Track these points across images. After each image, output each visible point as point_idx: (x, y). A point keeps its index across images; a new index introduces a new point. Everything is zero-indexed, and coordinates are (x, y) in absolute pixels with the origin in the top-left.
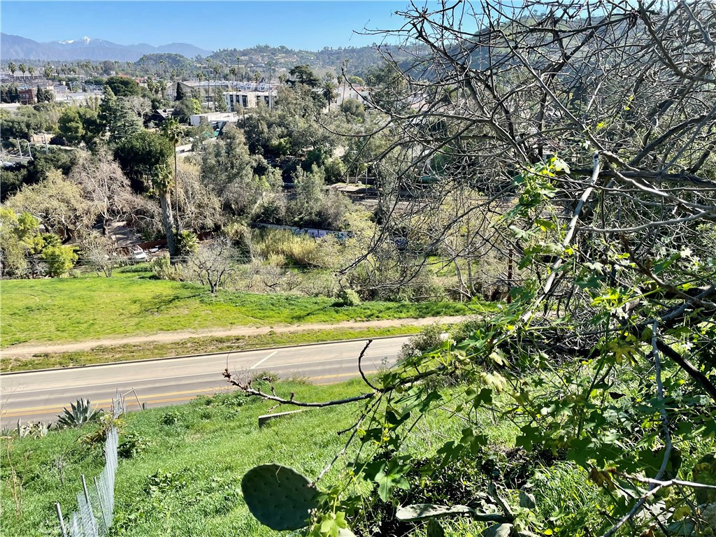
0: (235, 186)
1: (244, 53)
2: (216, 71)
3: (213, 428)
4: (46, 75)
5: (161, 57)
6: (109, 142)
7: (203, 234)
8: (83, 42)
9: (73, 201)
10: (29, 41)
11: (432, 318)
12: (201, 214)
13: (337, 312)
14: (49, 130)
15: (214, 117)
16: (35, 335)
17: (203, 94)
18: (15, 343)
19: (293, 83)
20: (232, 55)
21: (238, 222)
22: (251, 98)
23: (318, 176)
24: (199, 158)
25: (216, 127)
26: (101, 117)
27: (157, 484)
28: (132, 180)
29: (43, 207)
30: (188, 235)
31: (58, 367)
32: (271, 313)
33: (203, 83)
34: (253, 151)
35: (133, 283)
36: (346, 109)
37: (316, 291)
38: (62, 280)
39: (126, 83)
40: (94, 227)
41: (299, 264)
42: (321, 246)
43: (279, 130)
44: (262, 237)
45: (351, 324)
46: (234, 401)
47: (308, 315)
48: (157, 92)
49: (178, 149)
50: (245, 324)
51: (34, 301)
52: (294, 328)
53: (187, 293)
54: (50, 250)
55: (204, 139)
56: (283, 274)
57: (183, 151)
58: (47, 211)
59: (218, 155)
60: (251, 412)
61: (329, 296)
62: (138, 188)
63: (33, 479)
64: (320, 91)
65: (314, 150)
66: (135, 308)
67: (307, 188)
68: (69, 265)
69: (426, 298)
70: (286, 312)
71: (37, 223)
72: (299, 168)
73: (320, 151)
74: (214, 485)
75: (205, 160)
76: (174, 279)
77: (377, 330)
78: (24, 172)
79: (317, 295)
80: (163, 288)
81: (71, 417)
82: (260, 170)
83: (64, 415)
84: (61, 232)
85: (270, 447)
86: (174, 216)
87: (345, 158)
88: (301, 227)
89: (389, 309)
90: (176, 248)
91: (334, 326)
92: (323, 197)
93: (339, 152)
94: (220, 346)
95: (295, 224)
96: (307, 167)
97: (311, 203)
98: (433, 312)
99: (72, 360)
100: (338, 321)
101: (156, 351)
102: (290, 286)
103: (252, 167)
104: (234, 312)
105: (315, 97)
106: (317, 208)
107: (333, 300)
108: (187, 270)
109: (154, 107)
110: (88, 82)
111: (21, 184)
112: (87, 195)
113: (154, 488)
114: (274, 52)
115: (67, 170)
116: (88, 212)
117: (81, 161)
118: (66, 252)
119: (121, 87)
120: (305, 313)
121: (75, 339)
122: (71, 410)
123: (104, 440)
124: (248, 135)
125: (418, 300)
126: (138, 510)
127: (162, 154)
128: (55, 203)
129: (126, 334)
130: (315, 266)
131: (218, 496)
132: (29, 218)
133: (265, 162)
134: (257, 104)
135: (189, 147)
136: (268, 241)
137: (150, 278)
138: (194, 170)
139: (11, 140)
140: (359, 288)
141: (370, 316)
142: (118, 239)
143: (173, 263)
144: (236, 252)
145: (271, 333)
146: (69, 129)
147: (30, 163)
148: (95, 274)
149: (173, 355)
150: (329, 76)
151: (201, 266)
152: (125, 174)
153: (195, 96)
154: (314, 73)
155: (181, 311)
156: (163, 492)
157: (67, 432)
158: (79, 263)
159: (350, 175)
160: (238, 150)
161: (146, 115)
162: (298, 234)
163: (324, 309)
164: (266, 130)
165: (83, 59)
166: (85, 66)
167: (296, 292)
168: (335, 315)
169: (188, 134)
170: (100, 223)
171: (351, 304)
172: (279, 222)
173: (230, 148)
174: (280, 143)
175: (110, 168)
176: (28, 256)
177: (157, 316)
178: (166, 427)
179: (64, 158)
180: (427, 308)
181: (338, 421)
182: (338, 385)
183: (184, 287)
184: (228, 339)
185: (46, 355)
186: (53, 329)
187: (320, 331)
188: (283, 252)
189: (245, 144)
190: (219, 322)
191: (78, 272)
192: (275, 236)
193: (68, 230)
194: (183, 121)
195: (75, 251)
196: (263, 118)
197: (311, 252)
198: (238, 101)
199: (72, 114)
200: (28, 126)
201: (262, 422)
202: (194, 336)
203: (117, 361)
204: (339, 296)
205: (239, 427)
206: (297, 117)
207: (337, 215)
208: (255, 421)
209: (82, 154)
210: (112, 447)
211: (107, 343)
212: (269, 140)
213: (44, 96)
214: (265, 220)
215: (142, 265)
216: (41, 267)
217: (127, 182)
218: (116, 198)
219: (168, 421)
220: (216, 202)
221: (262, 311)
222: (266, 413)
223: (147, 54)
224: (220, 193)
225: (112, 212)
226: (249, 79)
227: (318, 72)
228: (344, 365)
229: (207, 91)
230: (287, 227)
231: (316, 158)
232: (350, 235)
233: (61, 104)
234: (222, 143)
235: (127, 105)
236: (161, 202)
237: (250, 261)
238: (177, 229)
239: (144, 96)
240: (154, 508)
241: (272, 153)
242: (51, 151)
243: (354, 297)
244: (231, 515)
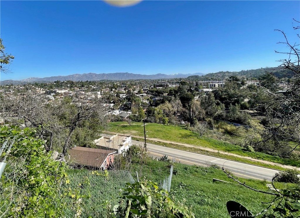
0: (210, 108)
1: (215, 74)
2: (207, 79)
3: (198, 176)
4: (168, 81)
5: (193, 76)
6: (179, 96)
7: (199, 120)
8: (176, 74)
9: (170, 108)
10: (166, 75)
11: (291, 166)
12: (199, 114)
13: (244, 152)
14: (167, 92)
15: (205, 90)
16: (158, 137)
17: (203, 84)
18: (155, 137)
19: (230, 81)
20: (212, 75)
21: (209, 117)
22: (217, 85)
23: (237, 107)
24: (200, 100)
25: (205, 93)
26: (178, 90)
27: (182, 186)
28: (183, 104)
29: (164, 109)
30: (195, 120)
31: (162, 145)
32: (219, 146)
33: (203, 82)
34: (216, 99)
35: (180, 129)
36: (250, 87)
37: (235, 143)
38: (165, 125)
39: (184, 82)
40: (173, 114)
41: (230, 133)
42: (238, 129)
43: (225, 93)
44: (217, 123)
45: (250, 158)
46: (205, 170)
47: (232, 150)
48: (191, 84)
49: (195, 97)
50: (210, 148)
51: (160, 129)
52: (226, 153)
53: (194, 135)
54: (164, 118)
55: (202, 95)
56: (224, 135)
57: (196, 98)
58: (164, 110)
59: (206, 99)
60: (210, 176)
61: (240, 146)
62: (184, 106)
63: (154, 171)
64: (240, 82)
65: (237, 99)
66: (180, 136)
67: (234, 111)
68: (167, 122)
69: (288, 158)
70: (224, 147)
71: (162, 112)
72: (231, 104)
73: (239, 99)
74: (198, 194)
75: (202, 101)
76: (191, 130)
77: (262, 164)
78: (161, 101)
79: (236, 145)
80: (187, 132)
81: (163, 159)
82: (218, 104)
83: (162, 158)
84: (166, 114)
85: (216, 190)
86: (192, 114)
87: (249, 102)
88: (231, 122)
89: (268, 157)
90: (192, 123)
91: (242, 157)
92: (239, 113)
93: (246, 100)
94: (202, 152)
95: (229, 121)
96: (234, 104)
97: (235, 115)
98: (292, 164)
99: (165, 145)
100: (244, 156)
101: (184, 148)
102: (226, 140)
103: (215, 103)
104: (207, 143)
105: (238, 84)
106: (237, 116)
107: (242, 148)
108: (195, 129)
109: (190, 88)
110: (176, 83)
111: (160, 104)
112: (173, 107)
113: (181, 186)
114: (225, 73)
115: (169, 101)
116: (172, 111)
117: (173, 99)
118: (167, 119)
119: (183, 83)
120: (231, 149)
121: (166, 140)
122: (163, 157)
123: (170, 168)
124: (215, 95)
125: (284, 157)
126: (176, 191)
127: (191, 98)
128: (166, 108)
129: (177, 142)
130: (235, 135)
131: (199, 198)
132: (161, 111)
133: (220, 102)
134: (218, 86)
135: (198, 97)
136: (219, 124)
137: (185, 129)
138: (199, 103)
139: (160, 94)
140: (254, 146)
141: (259, 157)
142: (178, 118)
143: (190, 126)
144: (209, 126)
145: (218, 153)
146: (171, 92)
147: (163, 99)
148: (172, 125)
149: (188, 151)
150: (244, 78)
151: (198, 128)
152: (182, 103)
153: (201, 85)
154: (238, 77)
155: (192, 139)
156: (183, 189)
157: (162, 162)
158: (169, 122)
159: (251, 108)
160: (211, 98)
161: (188, 89)
162: (229, 124)
163: (238, 150)
164: (221, 93)
165: (176, 78)
166: (176, 79)
167: (227, 142)
168: (243, 153)
169: (198, 94)
170: (175, 114)
171: (250, 151)
172: (223, 119)
173: (209, 98)
174: (225, 97)
175: (178, 101)
176: (159, 119)
177: (185, 139)
178: (185, 170)
179: (169, 98)
180: (289, 162)
181: (244, 192)
182: (244, 179)
183: (193, 133)
184: (204, 151)
185: (160, 142)
186: (162, 136)
187: (236, 157)
188: (224, 128)
189: (214, 97)
190: (202, 145)
191: (169, 124)
192: (221, 123)
193: (168, 114)
194: (197, 91)
195: (169, 119)
196: (220, 90)
197: (234, 130)
198: (213, 86)
199: (172, 89)
200: (163, 92)
201: (214, 181)
202: (194, 147)
203: (174, 148)
204: (245, 147)
205: (206, 179)
206: (231, 90)
207: (245, 120)
208: (212, 179)
209: (173, 98)
210: (172, 170)
211: (173, 143)
212: (221, 96)
213: (167, 86)
214: (218, 118)
215: (183, 125)
216: (161, 122)
217: (182, 105)
218: (179, 108)
219: (186, 169)
220: (204, 112)
221: (215, 145)
222: (215, 178)
223: (190, 76)
224: (205, 109)
225: (178, 111)
226: (216, 80)
227: (239, 77)
228: (246, 172)
229: (204, 84)
230: (226, 121)
231: (237, 101)
232: (250, 127)
233: (170, 87)
234: (207, 96)
235: (184, 87)
236: (189, 110)
237: (213, 129)
238: (193, 117)
239: (188, 85)
240: (181, 192)
241: (222, 100)
242: (167, 97)
243: (251, 148)
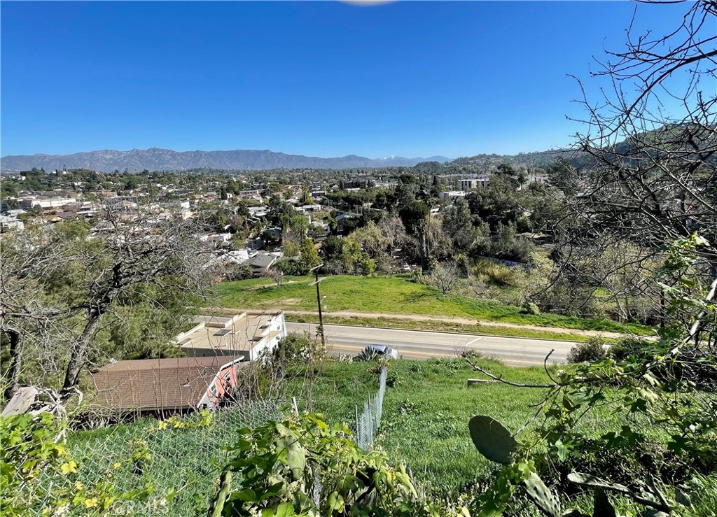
0: (461, 232)
1: (471, 159)
2: (455, 169)
3: (439, 380)
4: (373, 174)
5: (427, 163)
6: (397, 207)
7: (441, 259)
8: (391, 158)
9: (378, 237)
10: (367, 159)
11: (595, 331)
12: (441, 247)
13: (523, 317)
14: (371, 201)
15: (452, 194)
16: (352, 306)
17: (447, 181)
18: (344, 309)
19: (499, 174)
20: (464, 161)
21: (460, 252)
22: (474, 182)
23: (512, 228)
24: (442, 216)
25: (452, 200)
26: (395, 194)
27: (405, 408)
28: (407, 227)
29: (364, 239)
30: (433, 259)
31: (361, 325)
32: (479, 312)
33: (447, 176)
34: (472, 212)
35: (402, 283)
36: (534, 188)
37: (508, 301)
38: (368, 278)
39: (409, 177)
40: (386, 251)
41: (498, 282)
42: (513, 272)
43: (489, 201)
44: (476, 263)
45: (532, 327)
46: (453, 365)
47: (503, 316)
48: (423, 181)
49: (432, 211)
50: (462, 317)
51: (355, 288)
52: (493, 324)
53: (429, 292)
54: (364, 261)
55: (446, 205)
56: (488, 287)
57: (434, 212)
58: (365, 241)
59: (453, 214)
60: (461, 375)
61: (517, 306)
62: (409, 231)
63: (343, 387)
64: (516, 178)
65: (511, 212)
66: (402, 298)
67: (505, 235)
68: (372, 270)
69: (590, 316)
70: (488, 313)
71: (360, 246)
72: (500, 222)
73: (514, 212)
74: (438, 417)
75: (445, 217)
76: (423, 284)
77: (552, 334)
78: (358, 221)
79: (509, 304)
80: (417, 288)
81: (364, 356)
82: (476, 223)
83: (361, 353)
84: (370, 252)
85: (474, 401)
86: (426, 247)
87: (532, 217)
88: (500, 259)
89: (561, 320)
90: (426, 266)
91: (521, 327)
92: (515, 241)
93: (527, 214)
94: (446, 328)
95: (497, 257)
96: (505, 222)
97: (508, 244)
98: (596, 327)
99: (368, 323)
100: (524, 324)
101: (410, 325)
102: (492, 296)
103: (472, 221)
104: (456, 308)
105: (513, 181)
106: (511, 247)
107: (520, 309)
108: (431, 279)
109: (422, 189)
110: (391, 177)
111: (355, 228)
112: (385, 234)
113: (403, 410)
114: (489, 157)
115: (377, 221)
116: (384, 243)
117: (384, 217)
118: (371, 262)
119: (406, 179)
120: (501, 315)
121: (371, 311)
122: (364, 351)
123: (380, 373)
124: (471, 203)
125: (584, 317)
126: (394, 421)
127: (423, 213)
128: (369, 237)
129: (395, 312)
130: (508, 285)
131: (440, 425)
132: (357, 244)
133: (480, 218)
134: (477, 186)
135: (437, 210)
136: (479, 265)
137: (411, 281)
138: (439, 222)
139: (354, 205)
140: (539, 303)
141: (546, 323)
142: (397, 258)
143: (423, 274)
144: (459, 271)
145: (478, 325)
146: (380, 201)
147: (361, 217)
148: (384, 276)
149: (419, 329)
150: (522, 169)
151: (439, 277)
152: (403, 223)
153: (443, 183)
154: (513, 167)
155: (425, 303)
156: (408, 414)
157: (362, 364)
158: (377, 270)
159: (534, 228)
160: (464, 211)
161: (417, 193)
162: (498, 263)
163: (514, 314)
164: (481, 200)
165: (390, 166)
166: (390, 170)
167: (495, 300)
168: (521, 319)
169: (437, 203)
170: (389, 249)
171: (533, 313)
172: (486, 255)
173: (460, 211)
174: (490, 208)
175: (397, 220)
176: (355, 264)
177: (413, 304)
178: (413, 373)
179: (376, 215)
180: (591, 323)
181: (522, 394)
182: (523, 369)
183: (429, 289)
184: (451, 324)
185: (356, 318)
186: (361, 304)
187: (510, 328)
188: (488, 274)
189: (468, 208)
190: (447, 313)
191: (376, 274)
192: (483, 263)
193: (374, 252)
194: (435, 196)
195: (376, 263)
196: (480, 194)
197: (506, 275)
198: (466, 185)
199: (382, 193)
200: (362, 199)
201: (470, 383)
202: (432, 319)
203: (390, 327)
204: (524, 306)
205: (455, 383)
206: (501, 193)
207: (525, 253)
208: (465, 381)
209: (385, 213)
210: (383, 378)
211: (386, 316)
212: (482, 206)
213: (370, 184)
214: (477, 254)
215: (407, 274)
216: (359, 270)
217: (404, 228)
218: (398, 236)
219: (414, 370)
220: (450, 241)
221: (473, 310)
222: (472, 378)
223: (420, 162)
224: (452, 236)
225: (396, 243)
226: (473, 173)
227: (515, 167)
228: (527, 355)
229: (449, 180)
230: (491, 258)
231: (512, 217)
232: (533, 266)
233: (378, 188)
234: (455, 208)
235: (408, 188)
236: (420, 239)
237: (467, 278)
238: (427, 255)
239: (417, 184)
240: (403, 422)
241: (484, 214)
242: (371, 211)
243: (534, 307)
244: (448, 441)
